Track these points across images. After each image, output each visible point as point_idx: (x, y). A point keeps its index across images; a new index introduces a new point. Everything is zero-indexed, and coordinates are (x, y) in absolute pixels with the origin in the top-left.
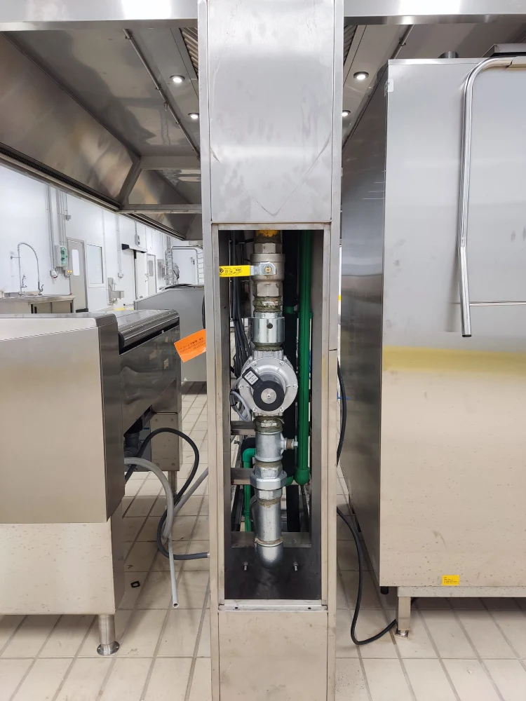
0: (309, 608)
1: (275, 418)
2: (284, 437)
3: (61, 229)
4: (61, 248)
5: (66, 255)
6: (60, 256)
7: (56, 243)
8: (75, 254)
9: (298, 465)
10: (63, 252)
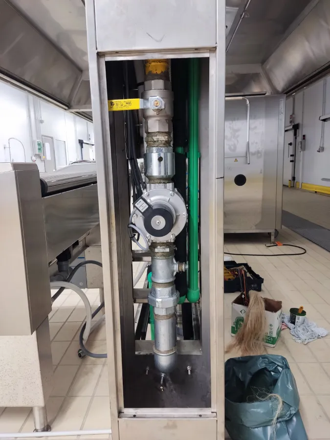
0: (200, 416)
1: (167, 244)
2: (177, 261)
3: (38, 130)
4: (38, 142)
5: (41, 147)
6: (37, 147)
7: (35, 138)
8: (47, 145)
9: (189, 286)
10: (39, 144)
